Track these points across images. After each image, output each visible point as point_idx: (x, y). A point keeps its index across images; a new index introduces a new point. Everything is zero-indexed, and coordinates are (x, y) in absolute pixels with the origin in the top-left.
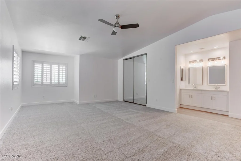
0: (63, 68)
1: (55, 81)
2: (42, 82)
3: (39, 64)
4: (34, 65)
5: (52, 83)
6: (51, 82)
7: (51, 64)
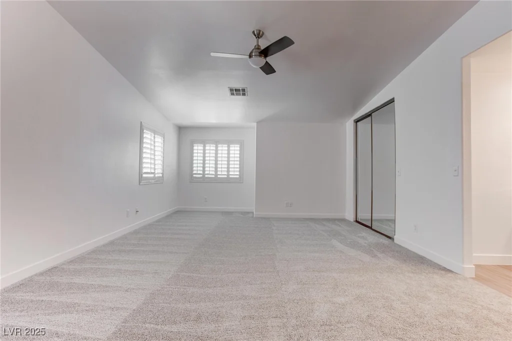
0: (235, 149)
1: (222, 173)
2: (204, 174)
3: (199, 145)
4: (193, 146)
5: (219, 176)
6: (216, 175)
7: (217, 143)
